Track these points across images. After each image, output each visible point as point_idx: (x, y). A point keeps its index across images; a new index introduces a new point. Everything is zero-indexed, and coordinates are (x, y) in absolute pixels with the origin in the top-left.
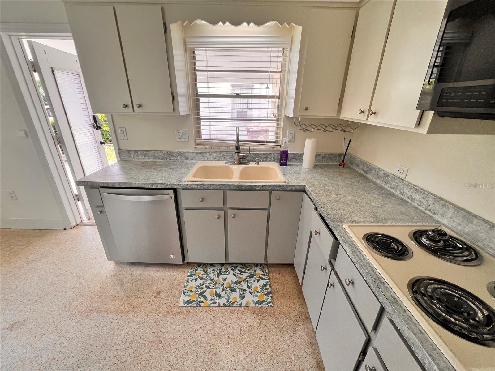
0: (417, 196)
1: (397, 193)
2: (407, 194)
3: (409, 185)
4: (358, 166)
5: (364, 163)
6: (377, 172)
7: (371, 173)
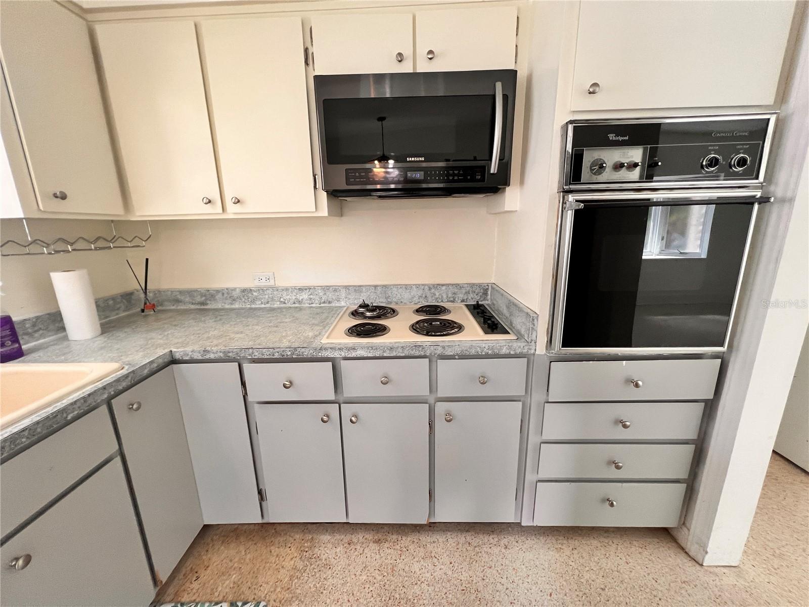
2: (289, 300)
3: (287, 289)
4: (178, 301)
5: (190, 293)
6: (227, 294)
7: (215, 300)
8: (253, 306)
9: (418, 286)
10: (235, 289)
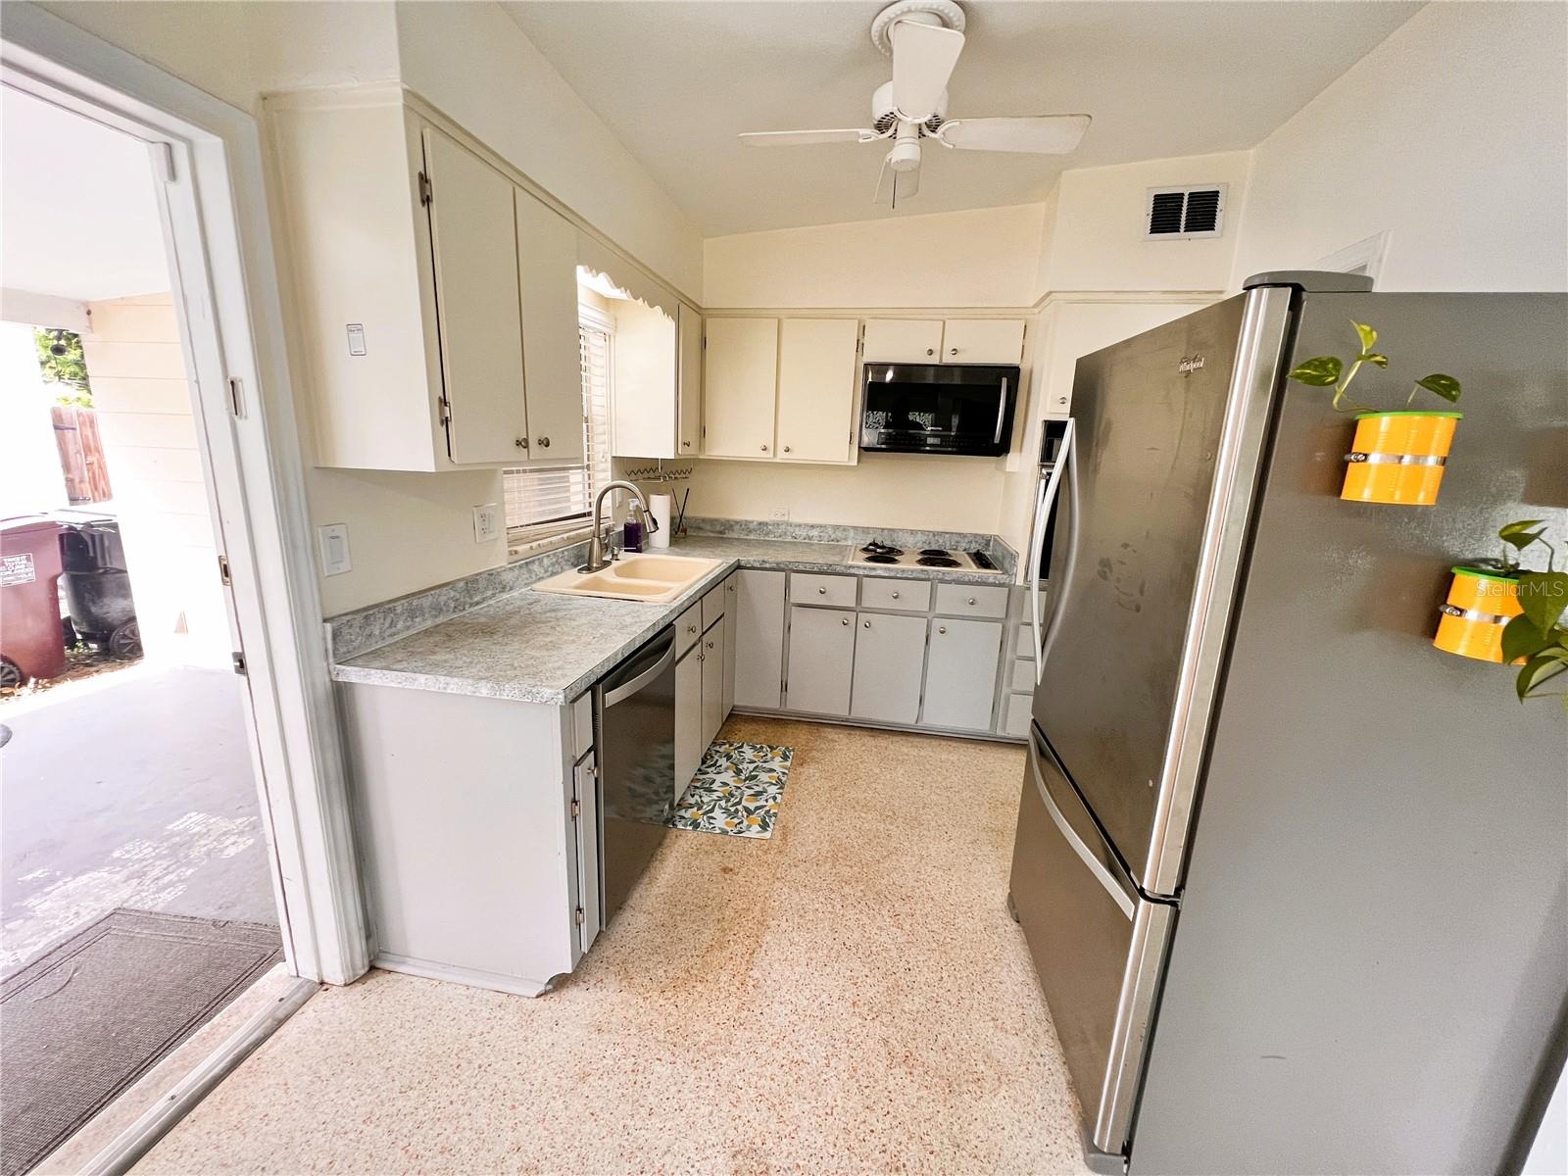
0: (815, 533)
1: (789, 539)
2: (801, 535)
3: (800, 526)
4: (700, 529)
5: (713, 522)
6: (745, 526)
7: (733, 530)
8: (767, 538)
9: (923, 532)
10: (752, 522)
